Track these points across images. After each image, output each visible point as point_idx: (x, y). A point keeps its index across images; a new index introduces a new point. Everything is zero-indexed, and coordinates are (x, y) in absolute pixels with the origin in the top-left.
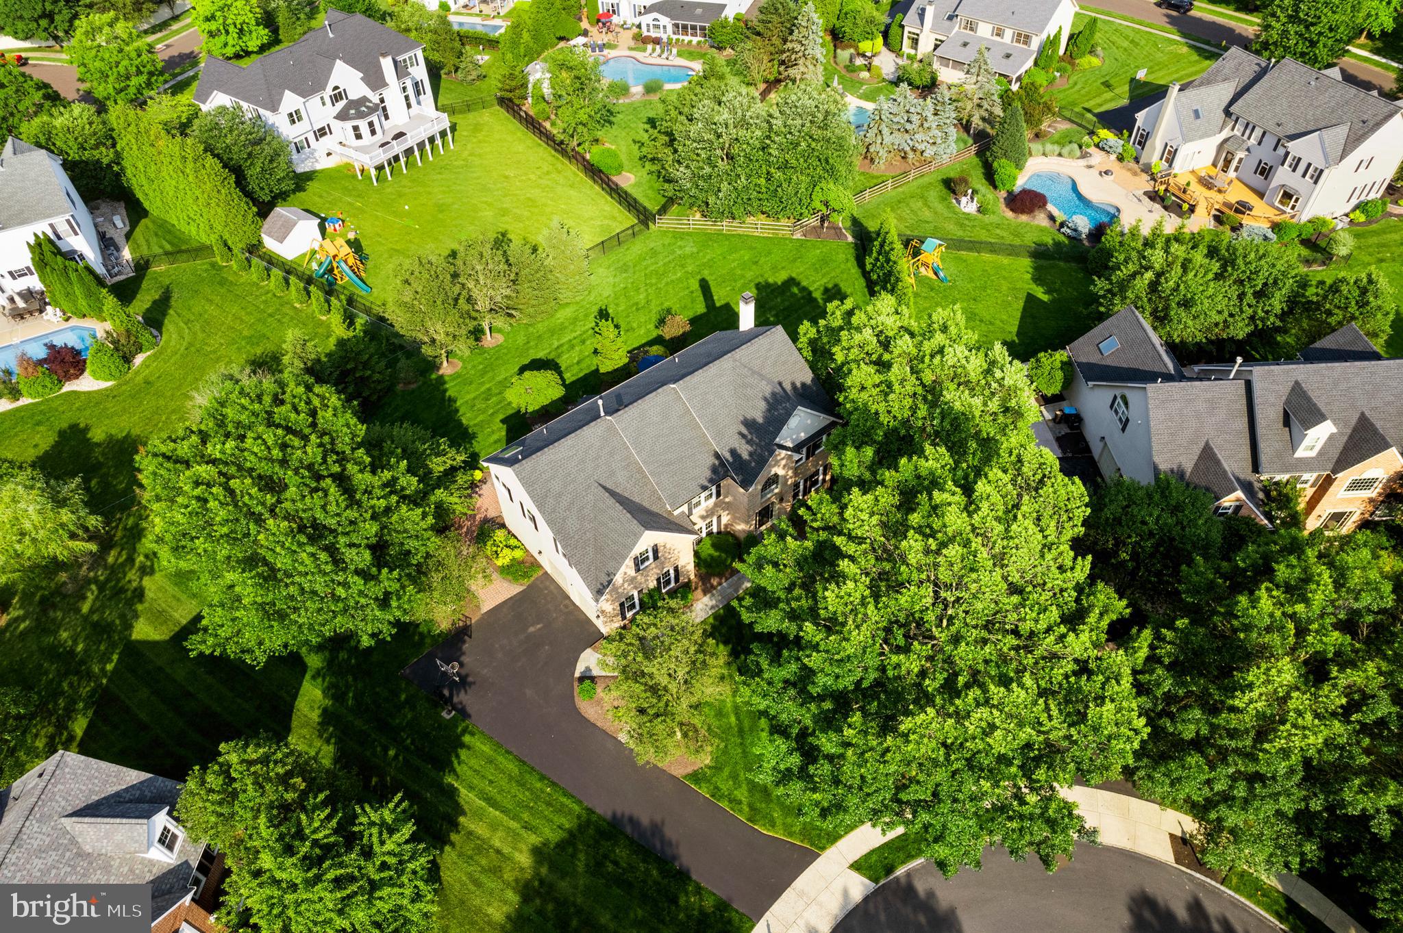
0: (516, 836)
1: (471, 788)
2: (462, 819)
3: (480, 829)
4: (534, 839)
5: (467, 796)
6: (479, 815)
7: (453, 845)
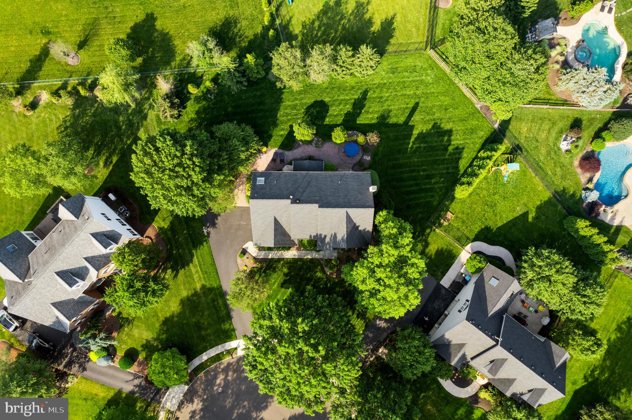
0: (200, 278)
1: (197, 258)
2: (191, 264)
3: (193, 270)
4: (203, 282)
5: (195, 259)
6: (195, 266)
7: (185, 269)
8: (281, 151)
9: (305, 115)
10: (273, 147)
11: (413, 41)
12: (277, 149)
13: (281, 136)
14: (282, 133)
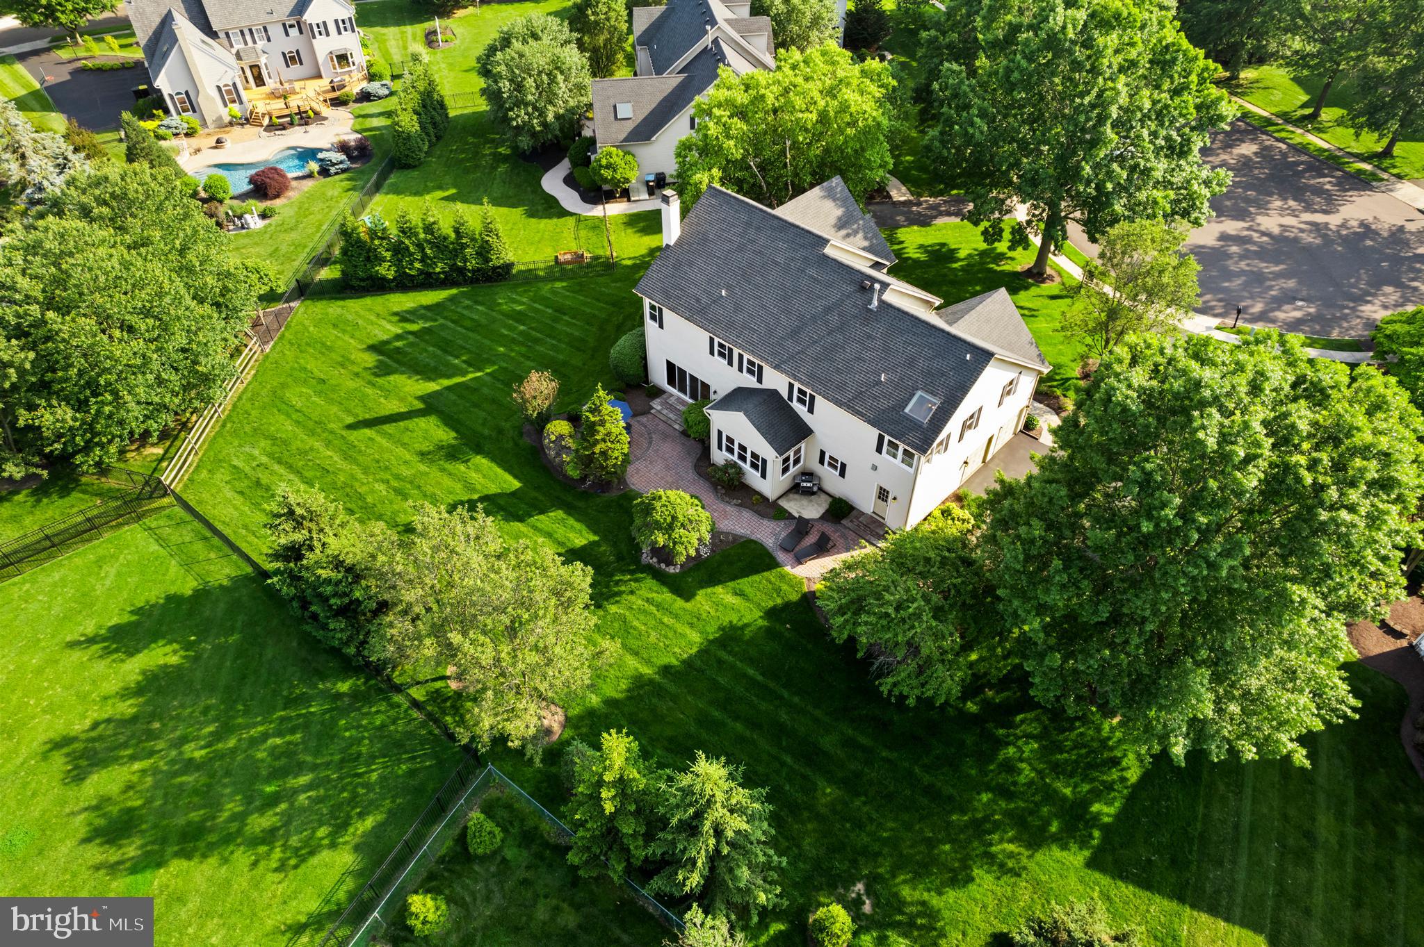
8: (781, 556)
9: (619, 594)
10: (794, 583)
11: (154, 547)
12: (788, 569)
13: (740, 594)
14: (730, 599)
